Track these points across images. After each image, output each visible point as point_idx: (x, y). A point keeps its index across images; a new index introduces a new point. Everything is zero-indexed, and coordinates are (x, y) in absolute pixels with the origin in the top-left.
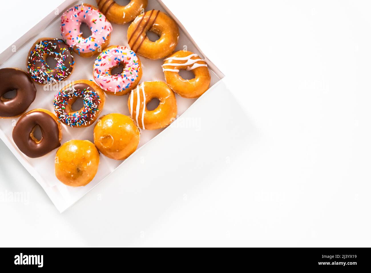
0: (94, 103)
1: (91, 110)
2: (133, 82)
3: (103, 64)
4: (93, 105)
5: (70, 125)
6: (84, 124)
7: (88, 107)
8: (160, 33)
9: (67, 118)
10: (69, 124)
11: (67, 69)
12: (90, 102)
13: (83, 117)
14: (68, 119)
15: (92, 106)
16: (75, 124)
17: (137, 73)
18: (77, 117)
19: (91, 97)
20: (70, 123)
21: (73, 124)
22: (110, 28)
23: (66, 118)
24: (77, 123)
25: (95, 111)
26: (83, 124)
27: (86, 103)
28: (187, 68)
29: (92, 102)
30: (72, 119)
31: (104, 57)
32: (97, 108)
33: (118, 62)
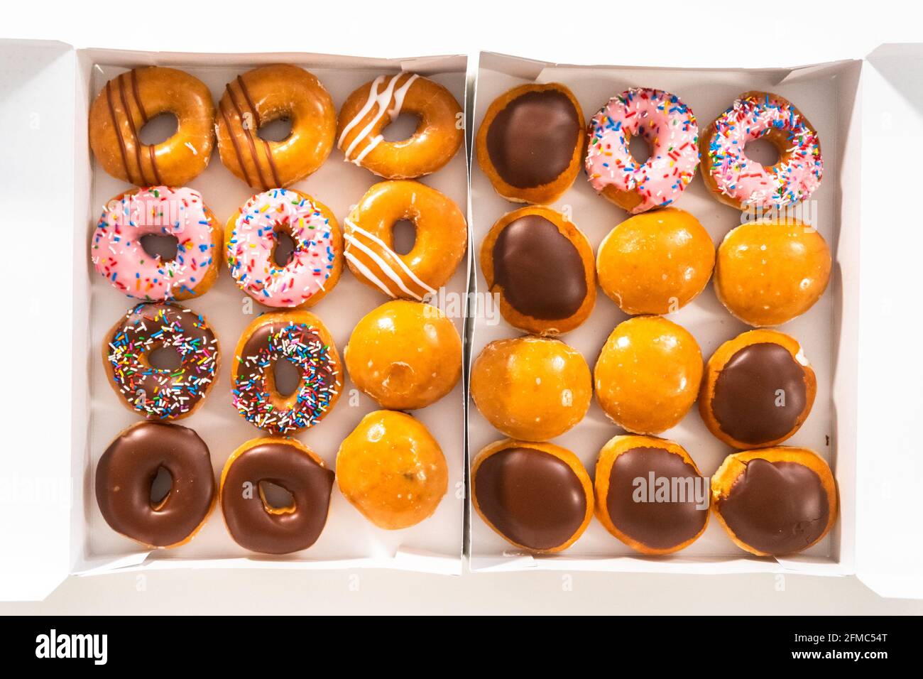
0: (311, 343)
1: (317, 360)
2: (331, 237)
3: (250, 264)
4: (312, 348)
5: (311, 422)
6: (332, 394)
7: (308, 362)
8: (282, 112)
9: (294, 418)
10: (308, 424)
11: (202, 340)
12: (301, 350)
13: (317, 385)
14: (297, 417)
15: (312, 352)
16: (319, 412)
17: (319, 216)
18: (308, 397)
19: (293, 338)
20: (307, 419)
21: (315, 415)
22: (192, 194)
23: (293, 420)
24: (320, 407)
25: (326, 355)
26: (330, 396)
27: (297, 358)
28: (389, 116)
29: (305, 346)
30: (304, 409)
31: (240, 252)
32: (323, 345)
33: (271, 234)
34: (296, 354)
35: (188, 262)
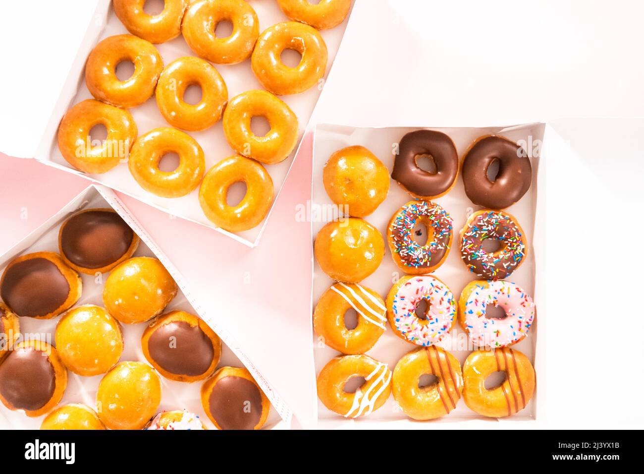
0: (406, 255)
1: (403, 245)
2: (395, 319)
3: (442, 301)
4: (405, 252)
5: (408, 208)
6: (395, 224)
7: (408, 244)
8: (424, 392)
9: (418, 211)
11: (471, 258)
12: (412, 251)
13: (403, 230)
14: (416, 211)
15: (406, 250)
16: (403, 214)
17: (402, 331)
18: (409, 223)
19: (416, 259)
22: (476, 343)
23: (418, 209)
25: (397, 247)
27: (415, 246)
28: (362, 391)
29: (410, 253)
30: (412, 216)
31: (448, 308)
32: (399, 252)
33: (430, 319)
34: (415, 249)
35: (480, 304)
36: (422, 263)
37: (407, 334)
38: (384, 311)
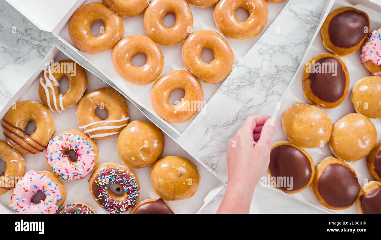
0: (111, 173)
1: (118, 175)
2: (81, 138)
3: (66, 171)
4: (112, 173)
5: (137, 193)
6: (134, 179)
7: (116, 178)
8: (27, 121)
9: (131, 198)
10: (137, 195)
12: (110, 178)
13: (126, 182)
15: (114, 175)
16: (136, 188)
17: (71, 136)
18: (128, 188)
19: (104, 177)
20: (135, 194)
21: (136, 190)
24: (134, 187)
25: (119, 171)
27: (112, 181)
28: (56, 87)
29: (110, 175)
30: (131, 192)
31: (59, 171)
32: (115, 169)
33: (63, 156)
34: (110, 180)
35: (51, 193)
36: (99, 178)
37: (67, 136)
38: (91, 135)
